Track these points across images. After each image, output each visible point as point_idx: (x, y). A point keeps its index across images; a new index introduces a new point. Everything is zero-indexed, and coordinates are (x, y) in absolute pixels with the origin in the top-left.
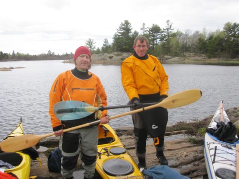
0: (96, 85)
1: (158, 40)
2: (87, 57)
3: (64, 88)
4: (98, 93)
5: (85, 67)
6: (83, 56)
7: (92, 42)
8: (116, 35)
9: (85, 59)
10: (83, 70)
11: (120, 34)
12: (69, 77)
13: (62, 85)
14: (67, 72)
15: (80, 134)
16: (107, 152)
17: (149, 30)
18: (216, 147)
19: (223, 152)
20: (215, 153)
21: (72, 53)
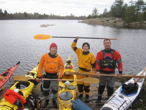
0: (59, 61)
1: (141, 10)
5: (54, 53)
7: (97, 10)
8: (112, 6)
10: (53, 54)
11: (115, 5)
12: (47, 57)
14: (46, 54)
15: (50, 81)
16: (66, 87)
17: (135, 3)
18: (115, 95)
19: (116, 99)
20: (111, 99)
21: (85, 16)
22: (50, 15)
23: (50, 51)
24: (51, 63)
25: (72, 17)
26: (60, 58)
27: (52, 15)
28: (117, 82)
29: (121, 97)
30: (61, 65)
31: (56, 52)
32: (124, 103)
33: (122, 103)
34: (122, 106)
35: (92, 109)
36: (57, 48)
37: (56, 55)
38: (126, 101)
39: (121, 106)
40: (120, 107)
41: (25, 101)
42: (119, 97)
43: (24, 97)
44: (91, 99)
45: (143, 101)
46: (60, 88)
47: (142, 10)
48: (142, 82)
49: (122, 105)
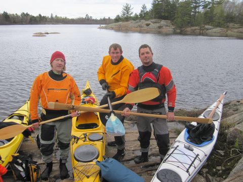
0: (70, 85)
1: (201, 7)
2: (62, 61)
3: (42, 88)
4: (71, 92)
6: (58, 60)
7: (129, 8)
9: (60, 62)
10: (58, 72)
12: (46, 78)
13: (40, 85)
14: (44, 74)
15: (55, 126)
16: (85, 137)
18: (178, 146)
19: (180, 153)
20: (172, 153)
21: (109, 18)
22: (50, 17)
23: (52, 66)
24: (56, 89)
25: (88, 19)
26: (72, 80)
27: (54, 16)
28: (174, 123)
29: (189, 148)
30: (75, 93)
31: (64, 68)
32: (195, 158)
33: (193, 159)
34: (193, 165)
35: (138, 174)
36: (65, 60)
37: (64, 75)
38: (198, 155)
39: (191, 165)
40: (189, 167)
41: (5, 171)
42: (185, 149)
43: (3, 162)
44: (134, 155)
45: (224, 153)
46: (75, 138)
47: (203, 8)
48: (219, 121)
49: (193, 162)
